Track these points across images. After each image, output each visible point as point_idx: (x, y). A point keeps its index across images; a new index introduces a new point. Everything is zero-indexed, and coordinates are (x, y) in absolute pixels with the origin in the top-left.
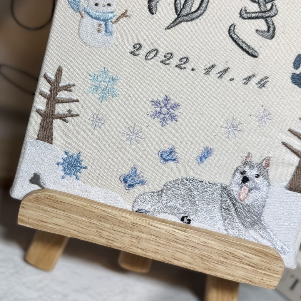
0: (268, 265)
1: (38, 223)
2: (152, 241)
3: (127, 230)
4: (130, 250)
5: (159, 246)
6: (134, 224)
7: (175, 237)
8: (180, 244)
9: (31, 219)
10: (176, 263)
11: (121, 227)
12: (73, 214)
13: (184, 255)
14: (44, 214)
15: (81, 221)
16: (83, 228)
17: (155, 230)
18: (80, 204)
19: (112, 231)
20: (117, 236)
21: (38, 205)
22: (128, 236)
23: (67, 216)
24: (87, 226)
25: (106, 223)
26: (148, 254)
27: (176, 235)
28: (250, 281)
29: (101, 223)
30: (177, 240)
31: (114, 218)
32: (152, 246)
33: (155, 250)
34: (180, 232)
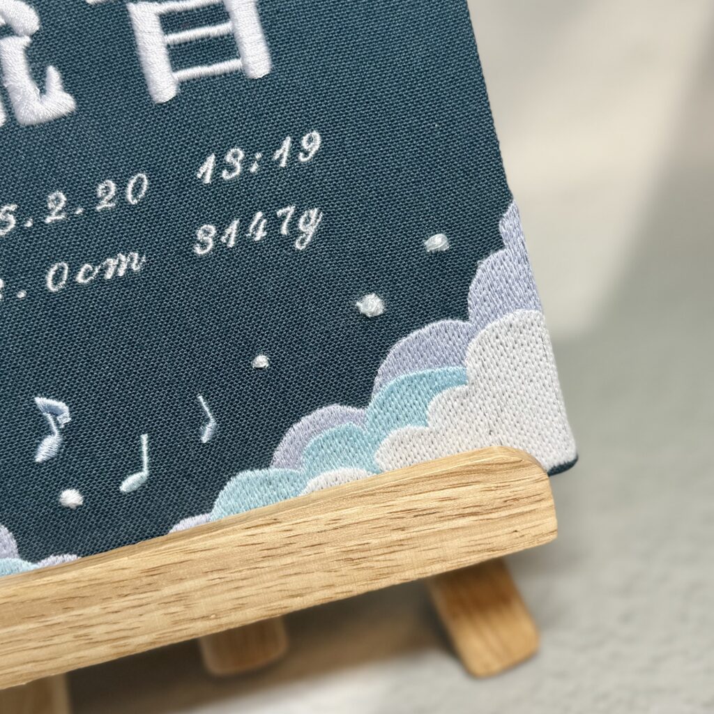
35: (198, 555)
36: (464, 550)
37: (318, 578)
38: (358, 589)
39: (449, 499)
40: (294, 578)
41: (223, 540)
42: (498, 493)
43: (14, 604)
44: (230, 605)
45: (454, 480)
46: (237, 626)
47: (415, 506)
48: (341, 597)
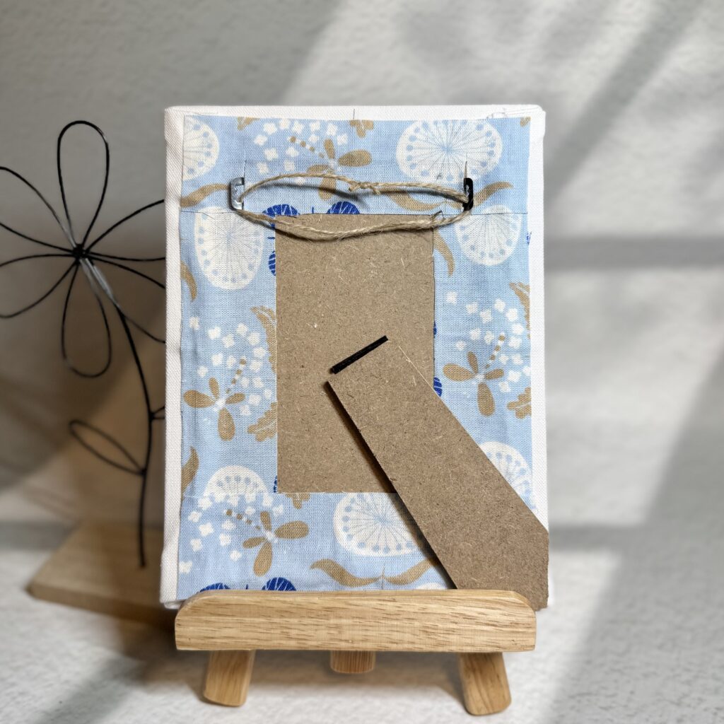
0: (513, 619)
1: (203, 642)
2: (357, 625)
3: (320, 620)
4: (332, 646)
6: (328, 609)
7: (384, 612)
8: (392, 619)
9: (193, 638)
10: (394, 647)
11: (312, 618)
12: (246, 617)
13: (401, 634)
14: (209, 627)
15: (258, 623)
16: (264, 633)
17: (356, 611)
18: (251, 601)
19: (302, 627)
20: (310, 631)
21: (197, 617)
22: (323, 627)
23: (238, 623)
24: (267, 629)
25: (290, 618)
26: (355, 645)
27: (384, 608)
28: (497, 647)
29: (285, 619)
30: (388, 616)
31: (300, 607)
32: (358, 634)
33: (364, 637)
34: (389, 603)
35: (352, 607)
36: (485, 643)
37: (408, 637)
38: (427, 648)
39: (483, 614)
40: (395, 633)
41: (366, 602)
42: (509, 618)
43: (258, 607)
44: (360, 638)
45: (488, 605)
46: (361, 650)
47: (466, 613)
48: (417, 650)
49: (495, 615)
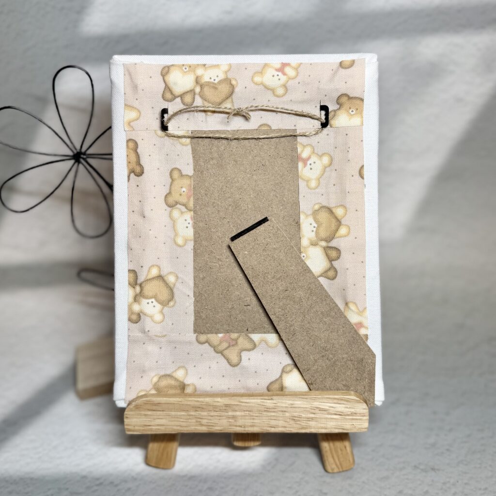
0: (353, 410)
1: (143, 428)
2: (247, 416)
3: (222, 413)
4: (230, 430)
5: (253, 419)
6: (227, 405)
7: (265, 407)
8: (271, 412)
9: (136, 426)
10: (273, 430)
11: (217, 411)
12: (172, 411)
13: (277, 421)
14: (147, 418)
15: (179, 416)
16: (185, 422)
17: (246, 406)
18: (175, 401)
19: (210, 418)
20: (215, 420)
21: (139, 412)
22: (224, 417)
23: (166, 415)
24: (186, 419)
25: (202, 411)
26: (246, 429)
27: (265, 404)
28: (342, 429)
29: (198, 413)
30: (268, 410)
31: (208, 405)
32: (248, 422)
33: (252, 424)
34: (268, 401)
36: (334, 427)
37: (281, 423)
38: (294, 430)
39: (333, 407)
40: (273, 421)
41: (253, 401)
42: (350, 410)
43: (180, 404)
44: (250, 424)
45: (335, 401)
46: (250, 432)
47: (320, 407)
48: (287, 432)
49: (340, 408)
